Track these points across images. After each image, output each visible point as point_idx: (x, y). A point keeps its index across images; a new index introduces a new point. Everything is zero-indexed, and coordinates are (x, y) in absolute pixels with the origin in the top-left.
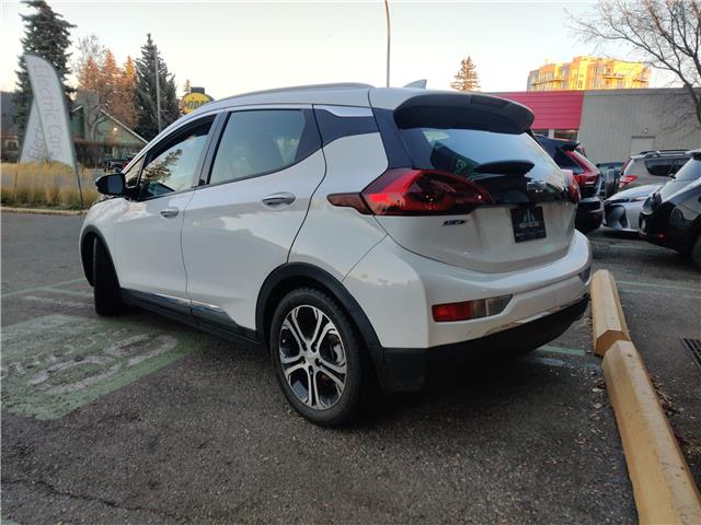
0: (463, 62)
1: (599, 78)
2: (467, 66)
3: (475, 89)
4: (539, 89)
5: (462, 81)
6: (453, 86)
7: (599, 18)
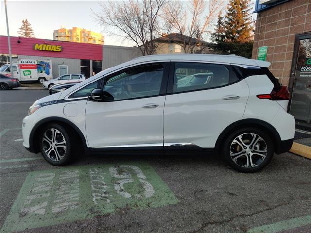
0: (23, 22)
1: (85, 38)
2: (26, 24)
3: (32, 36)
4: (59, 39)
5: (24, 31)
6: (20, 33)
7: (105, 16)
